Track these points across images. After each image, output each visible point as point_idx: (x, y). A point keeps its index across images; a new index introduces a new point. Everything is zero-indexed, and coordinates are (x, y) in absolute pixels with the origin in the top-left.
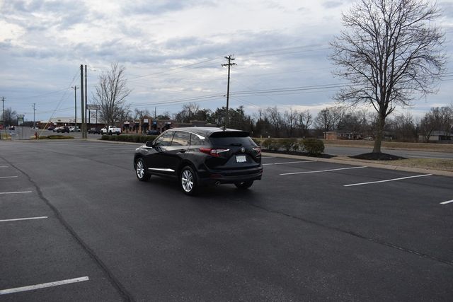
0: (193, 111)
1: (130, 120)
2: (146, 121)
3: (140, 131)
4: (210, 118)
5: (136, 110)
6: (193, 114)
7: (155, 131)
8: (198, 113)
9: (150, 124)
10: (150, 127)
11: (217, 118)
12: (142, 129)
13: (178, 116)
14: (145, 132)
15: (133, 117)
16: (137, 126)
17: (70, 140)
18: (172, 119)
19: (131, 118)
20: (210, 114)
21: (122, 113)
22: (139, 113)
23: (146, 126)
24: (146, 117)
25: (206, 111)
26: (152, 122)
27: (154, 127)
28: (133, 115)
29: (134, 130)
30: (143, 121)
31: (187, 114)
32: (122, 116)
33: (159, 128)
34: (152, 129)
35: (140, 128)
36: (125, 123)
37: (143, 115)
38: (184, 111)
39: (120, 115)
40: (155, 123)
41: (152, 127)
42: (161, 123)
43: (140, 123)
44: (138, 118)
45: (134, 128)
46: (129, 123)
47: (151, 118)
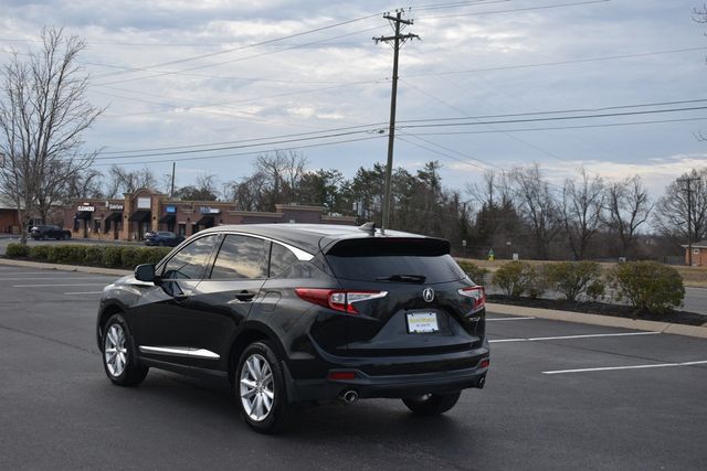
0: (286, 175)
1: (98, 200)
2: (144, 203)
3: (124, 234)
4: (338, 197)
5: (116, 171)
6: (285, 185)
7: (172, 235)
8: (302, 183)
9: (155, 214)
10: (155, 223)
11: (357, 197)
12: (131, 230)
13: (242, 191)
14: (141, 237)
15: (105, 191)
16: (117, 217)
18: (221, 198)
19: (98, 195)
20: (338, 185)
21: (73, 177)
22: (122, 178)
23: (143, 218)
24: (144, 192)
25: (325, 176)
26: (162, 207)
27: (169, 221)
28: (105, 184)
29: (106, 231)
30: (133, 202)
31: (269, 184)
32: (73, 187)
33: (184, 226)
34: (160, 228)
35: (126, 222)
36: (80, 209)
37: (137, 185)
38: (258, 177)
39: (67, 185)
40: (172, 210)
41: (160, 222)
42: (189, 211)
43: (127, 210)
44: (120, 195)
45: (107, 222)
46: (92, 209)
47: (159, 195)
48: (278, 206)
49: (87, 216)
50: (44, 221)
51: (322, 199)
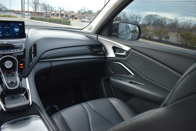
0: (86, 10)
1: (55, 12)
2: (62, 12)
3: (59, 17)
4: (94, 14)
5: (59, 7)
6: (86, 12)
7: (67, 18)
8: (88, 11)
9: (64, 14)
10: (64, 16)
12: (60, 17)
13: (79, 12)
14: (62, 18)
15: (57, 10)
16: (58, 15)
17: (15, 18)
18: (75, 13)
19: (55, 11)
20: (94, 12)
21: (51, 8)
23: (62, 15)
24: (63, 11)
25: (92, 11)
26: (65, 13)
27: (67, 16)
28: (57, 9)
29: (57, 17)
30: (61, 12)
31: (83, 11)
32: (51, 9)
33: (69, 17)
34: (65, 17)
35: (60, 15)
36: (52, 13)
37: (62, 9)
38: (82, 9)
39: (50, 9)
40: (67, 14)
41: (65, 16)
42: (70, 14)
43: (60, 13)
44: (59, 11)
45: (57, 15)
46: (54, 13)
47: (65, 11)
48: (84, 14)
49: (53, 14)
50: (47, 15)
51: (91, 14)
